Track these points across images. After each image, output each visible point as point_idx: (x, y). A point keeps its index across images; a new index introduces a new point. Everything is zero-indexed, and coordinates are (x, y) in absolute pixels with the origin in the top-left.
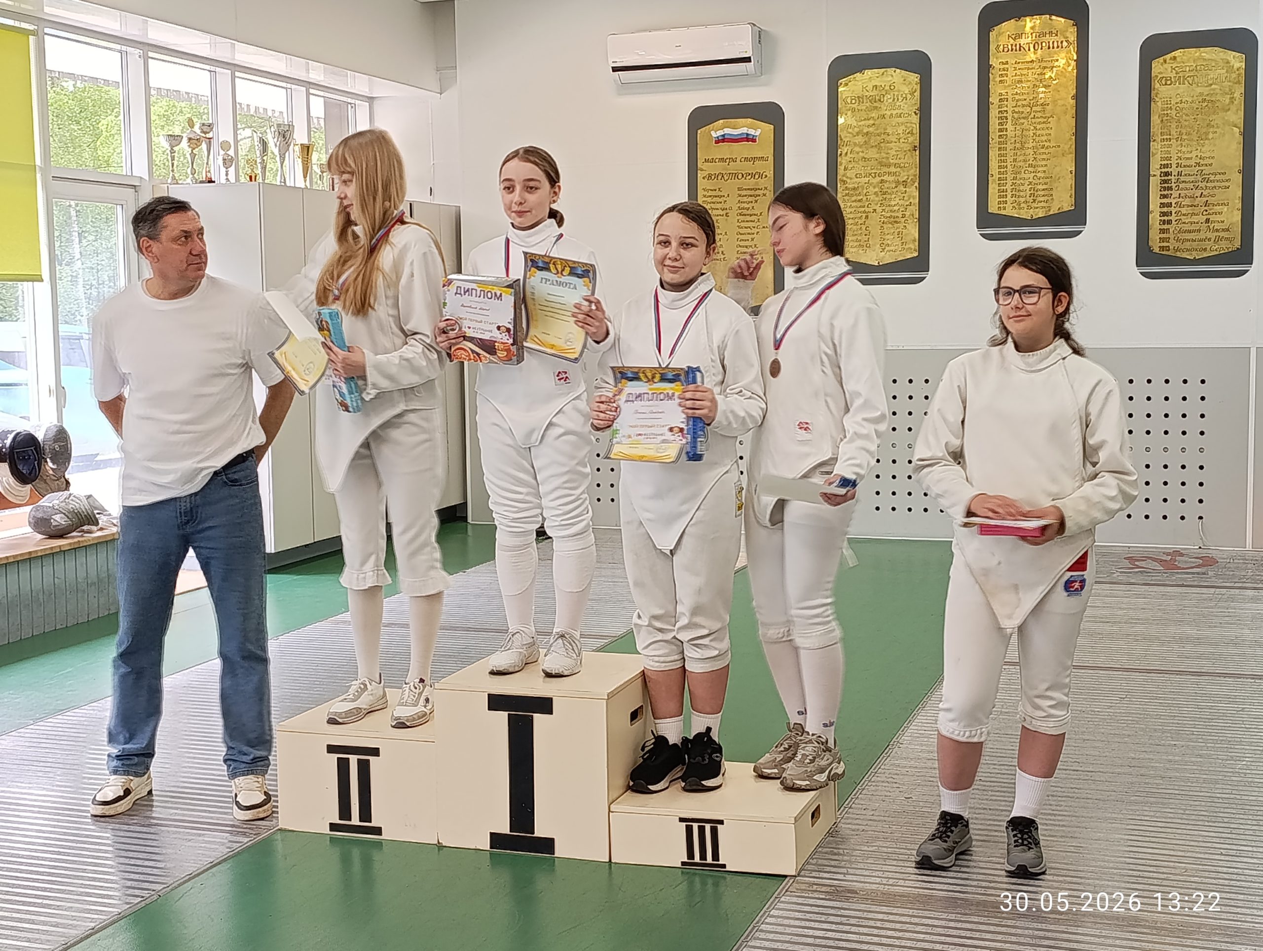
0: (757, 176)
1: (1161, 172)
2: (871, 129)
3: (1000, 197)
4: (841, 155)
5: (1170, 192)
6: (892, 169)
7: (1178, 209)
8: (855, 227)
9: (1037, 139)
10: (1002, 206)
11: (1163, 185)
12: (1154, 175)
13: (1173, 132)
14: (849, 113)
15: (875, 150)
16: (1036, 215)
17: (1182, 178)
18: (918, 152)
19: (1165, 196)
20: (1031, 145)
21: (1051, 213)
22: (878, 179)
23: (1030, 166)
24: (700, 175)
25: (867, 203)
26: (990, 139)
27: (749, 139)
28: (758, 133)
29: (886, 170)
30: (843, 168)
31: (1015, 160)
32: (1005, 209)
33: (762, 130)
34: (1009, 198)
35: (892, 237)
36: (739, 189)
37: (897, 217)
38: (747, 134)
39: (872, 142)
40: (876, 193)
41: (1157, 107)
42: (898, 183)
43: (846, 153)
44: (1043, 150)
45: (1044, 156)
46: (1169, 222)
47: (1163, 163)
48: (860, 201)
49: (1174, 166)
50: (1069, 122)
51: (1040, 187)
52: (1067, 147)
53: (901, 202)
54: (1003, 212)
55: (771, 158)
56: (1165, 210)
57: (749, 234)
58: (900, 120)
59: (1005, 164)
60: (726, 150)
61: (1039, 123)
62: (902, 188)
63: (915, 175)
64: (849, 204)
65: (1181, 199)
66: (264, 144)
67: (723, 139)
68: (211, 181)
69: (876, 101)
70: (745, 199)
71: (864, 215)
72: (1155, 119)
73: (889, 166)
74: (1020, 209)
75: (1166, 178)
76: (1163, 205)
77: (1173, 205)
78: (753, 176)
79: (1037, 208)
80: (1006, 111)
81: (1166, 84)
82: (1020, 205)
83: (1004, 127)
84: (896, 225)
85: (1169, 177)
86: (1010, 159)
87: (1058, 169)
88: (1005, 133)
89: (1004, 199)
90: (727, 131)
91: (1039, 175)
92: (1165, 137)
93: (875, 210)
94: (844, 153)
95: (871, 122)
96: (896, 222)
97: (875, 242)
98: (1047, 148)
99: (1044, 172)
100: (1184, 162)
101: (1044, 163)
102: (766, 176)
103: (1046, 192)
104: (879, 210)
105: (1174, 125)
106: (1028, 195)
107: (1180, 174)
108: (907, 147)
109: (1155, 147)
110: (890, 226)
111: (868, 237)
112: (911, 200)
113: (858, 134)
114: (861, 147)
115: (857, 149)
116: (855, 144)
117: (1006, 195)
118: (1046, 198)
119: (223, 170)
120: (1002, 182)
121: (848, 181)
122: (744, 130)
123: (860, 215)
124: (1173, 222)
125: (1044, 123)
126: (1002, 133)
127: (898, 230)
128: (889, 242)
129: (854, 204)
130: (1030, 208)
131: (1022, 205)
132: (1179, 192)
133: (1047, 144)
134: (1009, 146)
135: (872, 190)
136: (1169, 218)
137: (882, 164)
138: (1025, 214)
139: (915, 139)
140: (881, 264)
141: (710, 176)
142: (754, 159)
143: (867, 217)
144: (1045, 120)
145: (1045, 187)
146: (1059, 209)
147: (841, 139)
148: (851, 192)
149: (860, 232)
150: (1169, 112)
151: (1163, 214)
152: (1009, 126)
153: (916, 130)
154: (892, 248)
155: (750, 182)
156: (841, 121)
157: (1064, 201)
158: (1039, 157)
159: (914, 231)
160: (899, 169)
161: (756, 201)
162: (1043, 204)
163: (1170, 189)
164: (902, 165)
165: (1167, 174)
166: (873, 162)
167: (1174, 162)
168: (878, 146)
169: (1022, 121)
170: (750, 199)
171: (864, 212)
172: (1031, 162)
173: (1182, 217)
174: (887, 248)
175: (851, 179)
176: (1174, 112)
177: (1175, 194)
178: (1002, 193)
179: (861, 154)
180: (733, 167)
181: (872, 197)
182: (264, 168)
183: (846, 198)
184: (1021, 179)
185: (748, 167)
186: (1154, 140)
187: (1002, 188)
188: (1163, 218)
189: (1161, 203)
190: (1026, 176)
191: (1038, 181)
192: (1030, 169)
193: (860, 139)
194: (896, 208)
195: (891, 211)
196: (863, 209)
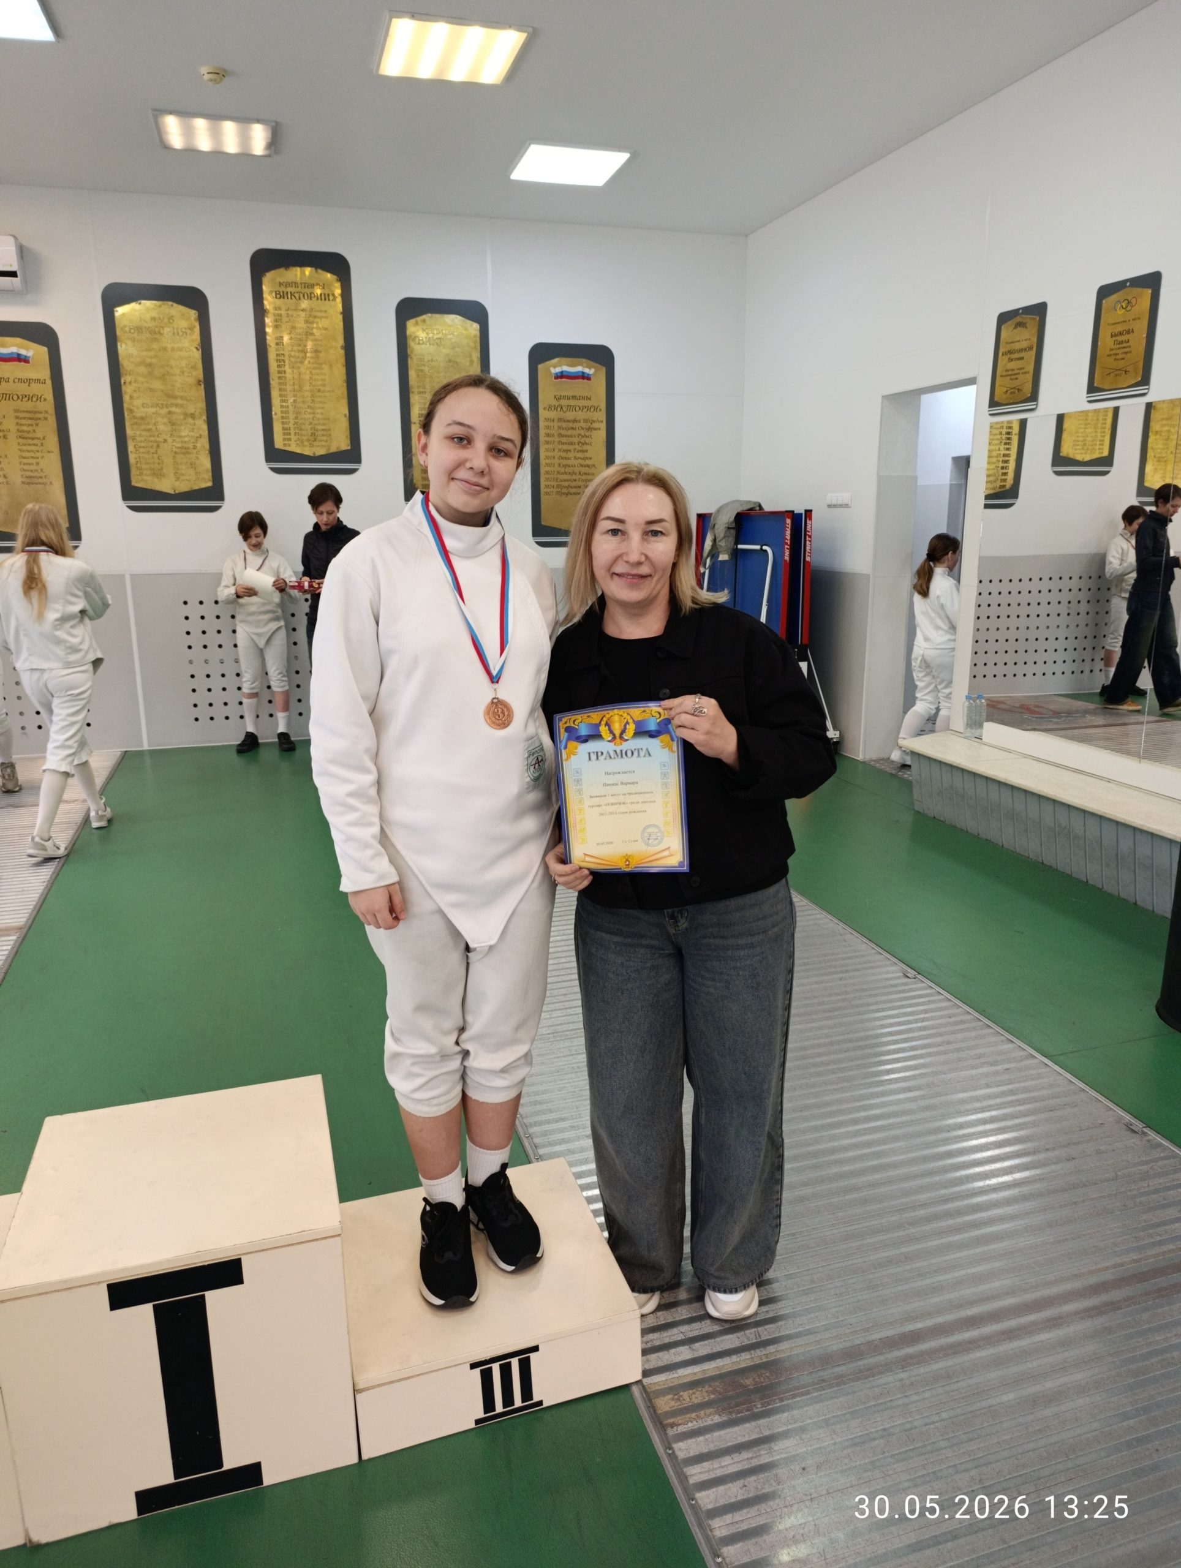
0: (35, 399)
2: (154, 361)
3: (284, 434)
4: (125, 383)
6: (179, 402)
8: (147, 456)
9: (314, 383)
10: (286, 442)
13: (427, 387)
14: (129, 343)
15: (159, 381)
16: (318, 453)
18: (203, 386)
20: (308, 388)
21: (331, 451)
22: (166, 410)
25: (157, 433)
26: (272, 380)
27: (20, 359)
28: (30, 354)
29: (174, 401)
30: (129, 397)
31: (295, 401)
32: (289, 445)
33: (36, 352)
34: (293, 437)
35: (185, 467)
36: (16, 411)
37: (188, 448)
38: (18, 354)
39: (156, 373)
40: (165, 424)
41: (412, 363)
42: (186, 415)
43: (130, 383)
44: (318, 394)
45: (321, 399)
48: (149, 430)
50: (340, 371)
51: (320, 427)
52: (339, 393)
53: (192, 434)
54: (288, 448)
55: (50, 382)
57: (32, 458)
58: (181, 354)
59: (287, 404)
61: (315, 368)
62: (190, 420)
63: (202, 409)
64: (138, 433)
69: (155, 334)
70: (23, 421)
71: (155, 445)
72: (412, 374)
73: (175, 397)
74: (303, 446)
78: (29, 398)
79: (318, 446)
80: (283, 355)
81: (419, 344)
82: (303, 443)
83: (283, 369)
84: (188, 456)
86: (291, 400)
87: (334, 412)
88: (283, 375)
89: (289, 437)
91: (318, 416)
92: (421, 390)
93: (166, 440)
95: (153, 353)
96: (188, 453)
97: (170, 471)
98: (323, 392)
99: (322, 413)
101: (320, 405)
102: (45, 399)
103: (325, 433)
104: (170, 440)
105: (427, 380)
106: (310, 434)
108: (191, 381)
109: (412, 397)
110: (182, 456)
111: (159, 465)
112: (201, 433)
113: (140, 364)
114: (144, 377)
115: (141, 379)
116: (138, 374)
117: (290, 433)
118: (324, 438)
120: (285, 420)
121: (135, 410)
122: (15, 350)
123: (150, 444)
125: (318, 368)
126: (280, 375)
127: (191, 461)
128: (183, 472)
129: (144, 433)
130: (312, 446)
131: (305, 443)
133: (322, 388)
134: (289, 388)
135: (160, 420)
137: (168, 396)
138: (307, 451)
139: (199, 373)
140: (177, 492)
142: (29, 381)
143: (158, 446)
144: (319, 366)
145: (323, 427)
146: (337, 448)
147: (123, 369)
148: (140, 421)
149: (151, 461)
150: (423, 368)
152: (287, 368)
153: (200, 366)
154: (187, 477)
155: (28, 405)
156: (121, 348)
157: (342, 443)
158: (316, 400)
159: (206, 462)
160: (185, 402)
161: (37, 424)
162: (323, 443)
164: (188, 398)
166: (159, 393)
168: (163, 378)
169: (299, 365)
170: (30, 422)
171: (155, 442)
172: (309, 404)
174: (182, 478)
175: (138, 408)
176: (426, 368)
178: (286, 431)
179: (145, 384)
180: (5, 387)
181: (161, 427)
183: (135, 427)
184: (302, 419)
185: (24, 389)
186: (413, 392)
187: (285, 426)
190: (307, 416)
191: (316, 422)
192: (309, 410)
193: (142, 369)
194: (186, 439)
195: (182, 442)
196: (152, 439)
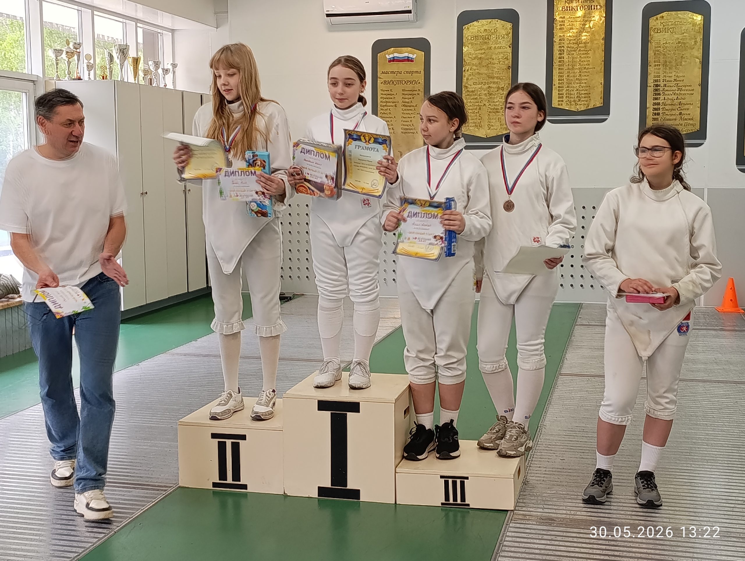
0: (414, 83)
1: (654, 84)
2: (483, 56)
3: (559, 97)
4: (464, 71)
5: (659, 96)
7: (664, 106)
8: (473, 115)
9: (582, 63)
10: (560, 103)
11: (655, 92)
12: (650, 86)
13: (661, 61)
14: (470, 46)
15: (485, 68)
16: (580, 109)
17: (666, 88)
18: (510, 70)
19: (656, 99)
20: (578, 67)
21: (589, 108)
22: (487, 86)
23: (577, 79)
24: (379, 81)
25: (480, 100)
26: (554, 63)
27: (409, 60)
28: (414, 57)
29: (492, 80)
30: (466, 79)
31: (568, 76)
32: (562, 105)
33: (417, 55)
34: (565, 99)
35: (495, 121)
36: (403, 90)
37: (498, 109)
38: (408, 57)
39: (484, 64)
40: (485, 94)
41: (652, 46)
42: (498, 88)
43: (468, 70)
44: (585, 70)
45: (586, 74)
46: (658, 114)
47: (655, 79)
48: (475, 99)
49: (661, 81)
50: (601, 54)
51: (583, 92)
52: (599, 69)
53: (500, 100)
54: (560, 107)
55: (423, 72)
56: (656, 107)
57: (409, 117)
58: (500, 50)
59: (562, 78)
60: (395, 67)
61: (583, 54)
62: (501, 91)
63: (509, 84)
64: (469, 101)
65: (666, 101)
66: (111, 57)
67: (393, 60)
68: (80, 79)
69: (486, 39)
70: (407, 96)
71: (478, 107)
72: (651, 53)
73: (493, 78)
74: (571, 105)
75: (657, 88)
76: (655, 104)
77: (661, 104)
78: (411, 82)
79: (581, 104)
80: (564, 46)
81: (657, 32)
82: (571, 103)
83: (562, 56)
84: (497, 114)
85: (659, 88)
86: (565, 75)
87: (594, 82)
88: (562, 60)
89: (562, 99)
90: (396, 55)
91: (582, 85)
92: (656, 64)
93: (485, 104)
94: (466, 69)
95: (483, 51)
96: (498, 112)
97: (485, 123)
98: (587, 69)
99: (586, 83)
100: (667, 79)
101: (586, 78)
102: (419, 83)
103: (586, 95)
104: (487, 104)
105: (662, 57)
106: (576, 97)
107: (665, 85)
108: (504, 67)
109: (651, 69)
110: (494, 114)
111: (480, 120)
113: (475, 58)
114: (476, 66)
115: (474, 67)
116: (473, 64)
117: (563, 97)
118: (586, 99)
119: (86, 72)
120: (560, 89)
121: (469, 87)
122: (406, 54)
123: (476, 107)
124: (661, 114)
125: (586, 54)
126: (561, 60)
127: (498, 117)
128: (493, 124)
129: (472, 101)
130: (576, 104)
131: (572, 103)
132: (664, 96)
133: (587, 67)
134: (565, 68)
135: (483, 92)
136: (658, 112)
137: (489, 77)
138: (574, 108)
139: (509, 62)
140: (488, 137)
141: (385, 81)
142: (412, 72)
143: (480, 109)
144: (586, 52)
145: (586, 92)
146: (594, 105)
147: (465, 62)
148: (471, 94)
149: (476, 117)
150: (659, 49)
151: (655, 109)
152: (565, 55)
153: (510, 57)
154: (495, 127)
155: (410, 87)
156: (465, 49)
157: (597, 101)
158: (582, 74)
160: (499, 80)
161: (413, 98)
162: (584, 102)
163: (659, 94)
164: (501, 78)
165: (657, 86)
166: (484, 76)
167: (661, 78)
168: (487, 66)
169: (573, 52)
170: (410, 96)
171: (479, 106)
172: (577, 77)
173: (666, 111)
174: (492, 128)
175: (471, 85)
176: (662, 49)
177: (662, 97)
178: (560, 96)
179: (476, 70)
180: (399, 77)
181: (483, 97)
182: (111, 72)
183: (467, 97)
184: (571, 87)
185: (409, 77)
186: (650, 66)
187: (560, 92)
188: (654, 112)
189: (654, 103)
190: (574, 85)
191: (581, 89)
192: (577, 81)
193: (476, 62)
194: (497, 103)
195: (494, 105)
196: (477, 104)
